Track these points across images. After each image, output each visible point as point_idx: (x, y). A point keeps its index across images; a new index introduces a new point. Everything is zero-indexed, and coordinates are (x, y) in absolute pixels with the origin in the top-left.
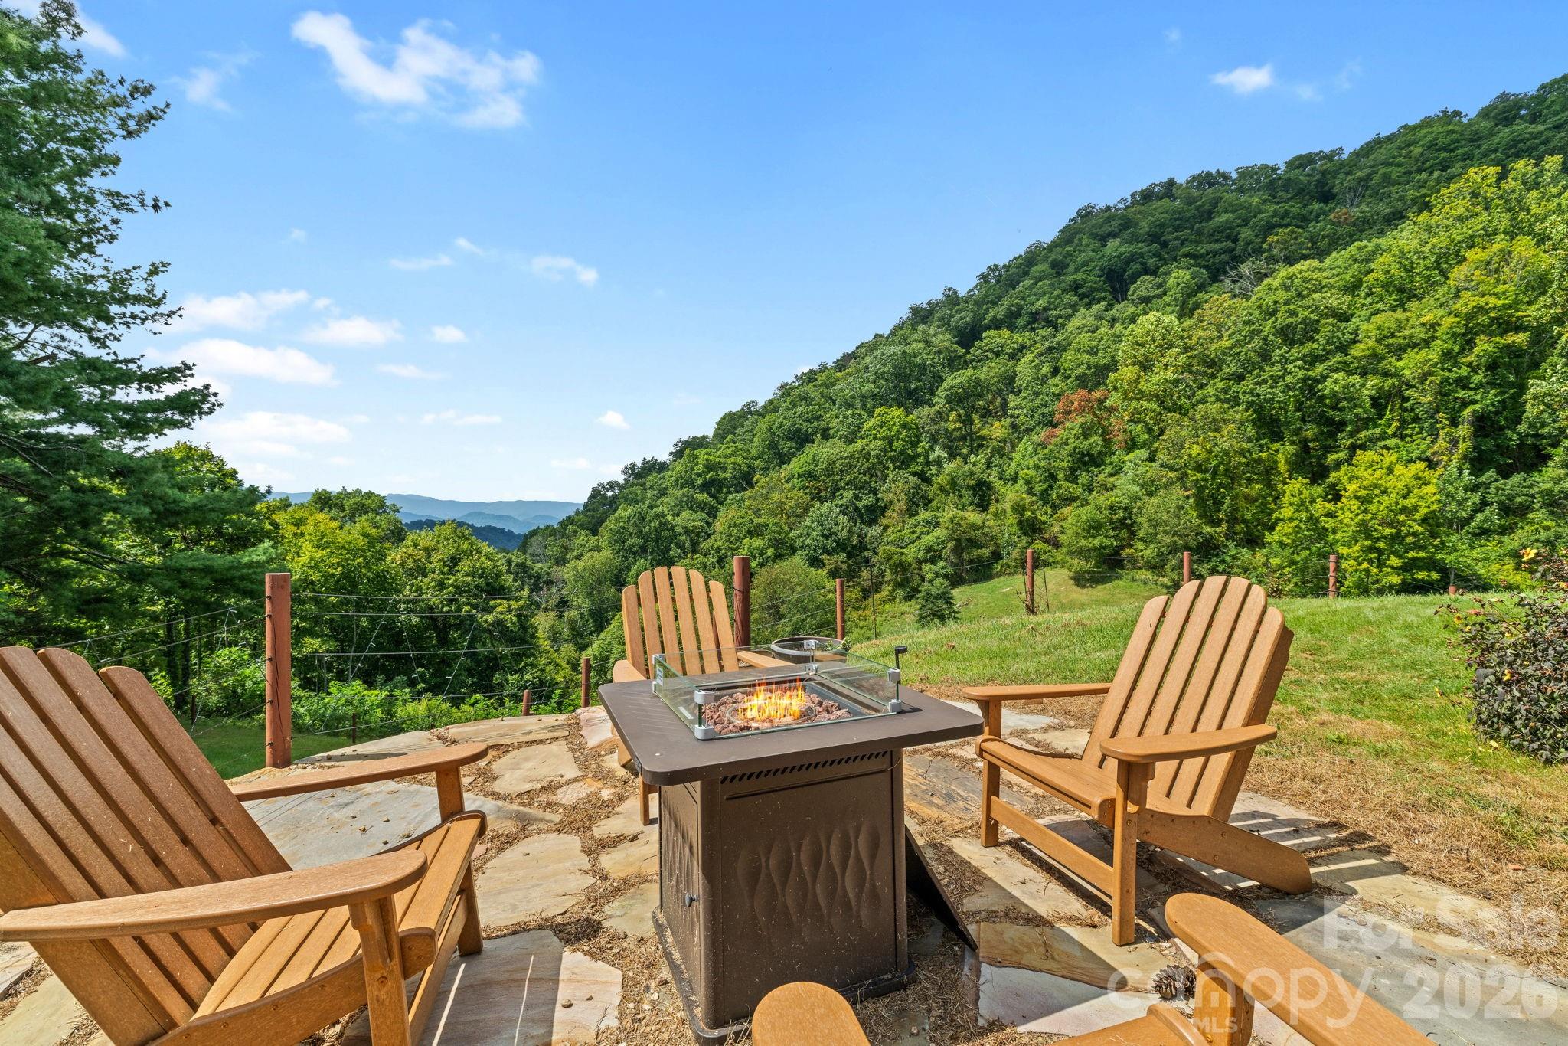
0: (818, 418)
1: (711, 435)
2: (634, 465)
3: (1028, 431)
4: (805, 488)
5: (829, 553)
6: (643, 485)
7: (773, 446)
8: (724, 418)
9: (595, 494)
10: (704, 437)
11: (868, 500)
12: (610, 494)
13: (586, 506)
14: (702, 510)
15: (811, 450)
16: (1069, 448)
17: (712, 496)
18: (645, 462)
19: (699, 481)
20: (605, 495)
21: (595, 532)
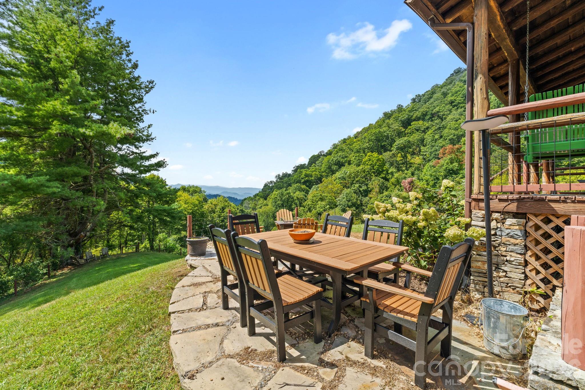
0: (346, 157)
1: (307, 164)
2: (279, 175)
3: (429, 160)
4: (341, 183)
5: (349, 207)
6: (283, 182)
7: (330, 168)
8: (312, 157)
9: (266, 185)
10: (304, 164)
11: (364, 188)
12: (271, 185)
13: (262, 190)
14: (303, 191)
15: (343, 169)
16: (444, 167)
17: (307, 186)
18: (283, 174)
19: (303, 181)
20: (269, 186)
21: (266, 199)
